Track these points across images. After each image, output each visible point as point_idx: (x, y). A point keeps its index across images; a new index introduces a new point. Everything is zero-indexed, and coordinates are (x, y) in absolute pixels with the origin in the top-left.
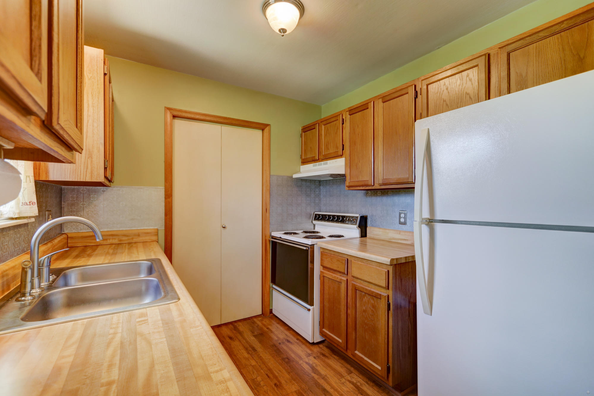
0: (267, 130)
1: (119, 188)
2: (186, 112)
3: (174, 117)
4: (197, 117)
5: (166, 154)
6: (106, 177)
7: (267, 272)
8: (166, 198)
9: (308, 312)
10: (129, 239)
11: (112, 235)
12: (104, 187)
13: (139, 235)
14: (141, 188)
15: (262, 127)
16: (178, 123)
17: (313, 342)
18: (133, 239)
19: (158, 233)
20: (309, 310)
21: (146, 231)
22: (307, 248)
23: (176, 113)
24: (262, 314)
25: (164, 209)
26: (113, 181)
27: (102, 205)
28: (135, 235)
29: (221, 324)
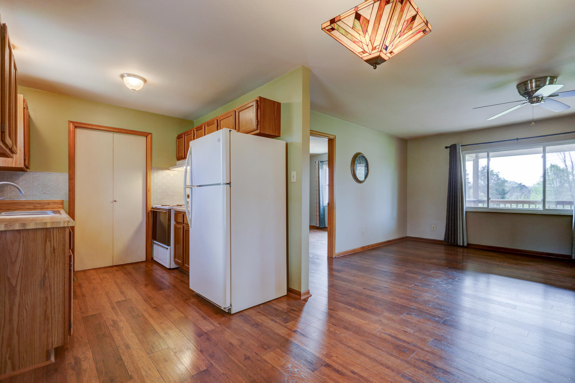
0: (149, 136)
1: (34, 173)
2: (85, 124)
3: (76, 127)
4: (94, 127)
5: (69, 152)
6: (25, 165)
7: (149, 232)
8: (69, 180)
9: (166, 250)
10: (42, 206)
11: (29, 203)
12: (23, 172)
13: (49, 204)
14: (51, 173)
15: (146, 135)
16: (78, 131)
17: (170, 267)
18: (44, 206)
19: (63, 203)
20: (167, 249)
21: (55, 201)
22: (166, 211)
23: (77, 125)
24: (146, 260)
25: (68, 187)
26: (29, 168)
27: (21, 184)
28: (46, 204)
29: (113, 266)
